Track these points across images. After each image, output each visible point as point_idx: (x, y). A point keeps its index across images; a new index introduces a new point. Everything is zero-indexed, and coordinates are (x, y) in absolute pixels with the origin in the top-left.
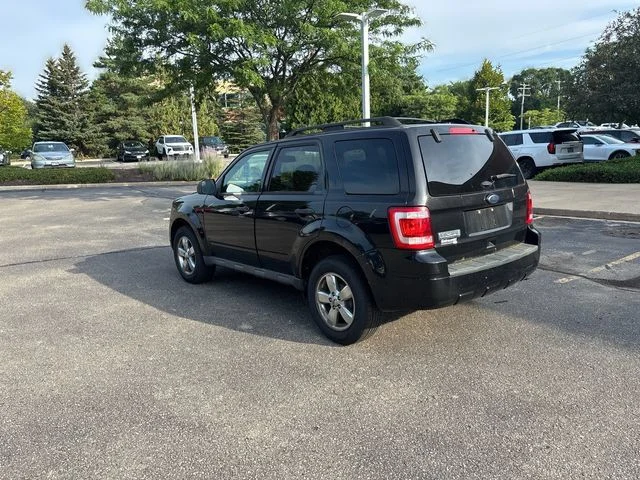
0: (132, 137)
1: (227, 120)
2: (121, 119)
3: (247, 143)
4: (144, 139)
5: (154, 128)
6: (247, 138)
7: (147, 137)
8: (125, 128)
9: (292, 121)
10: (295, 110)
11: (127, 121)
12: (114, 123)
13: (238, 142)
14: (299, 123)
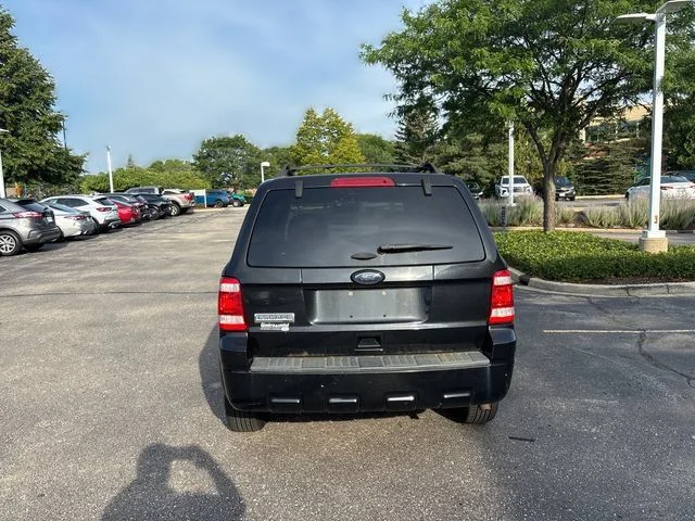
0: (472, 178)
1: (588, 156)
2: (463, 161)
3: (608, 182)
4: (484, 180)
5: (496, 168)
6: (608, 177)
7: (488, 178)
8: (466, 169)
9: (678, 154)
10: (685, 140)
11: (469, 162)
12: (456, 165)
13: (596, 182)
14: (688, 155)
